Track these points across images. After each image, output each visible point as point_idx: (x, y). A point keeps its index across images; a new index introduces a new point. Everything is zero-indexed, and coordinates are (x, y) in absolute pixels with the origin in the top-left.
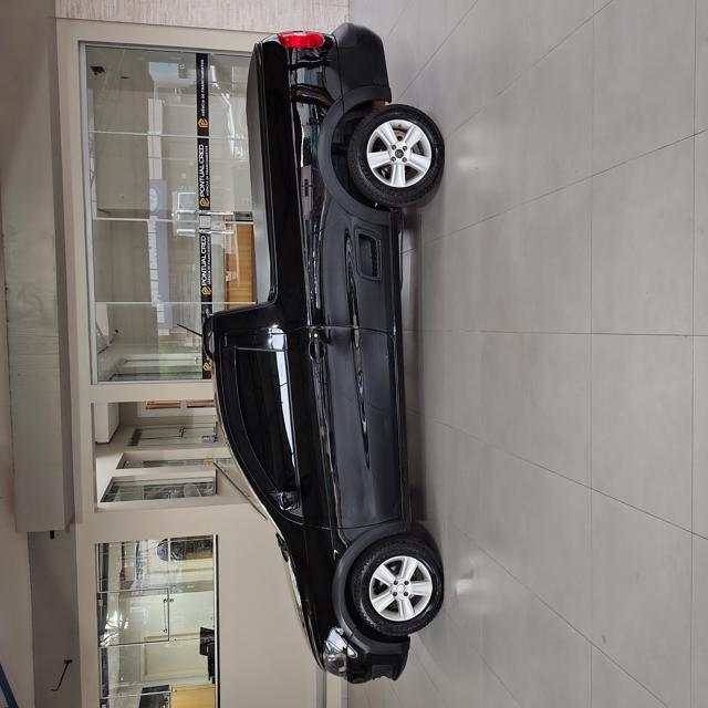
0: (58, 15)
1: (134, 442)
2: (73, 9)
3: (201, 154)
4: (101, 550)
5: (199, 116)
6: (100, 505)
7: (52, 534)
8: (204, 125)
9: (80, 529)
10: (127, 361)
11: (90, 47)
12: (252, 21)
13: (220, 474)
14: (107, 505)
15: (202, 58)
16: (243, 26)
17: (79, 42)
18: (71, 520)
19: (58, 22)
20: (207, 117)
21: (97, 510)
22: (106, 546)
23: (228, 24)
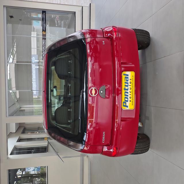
5: (43, 31)
11: (7, 7)
12: (60, 1)
14: (12, 156)
15: (44, 12)
16: (57, 2)
17: (4, 6)
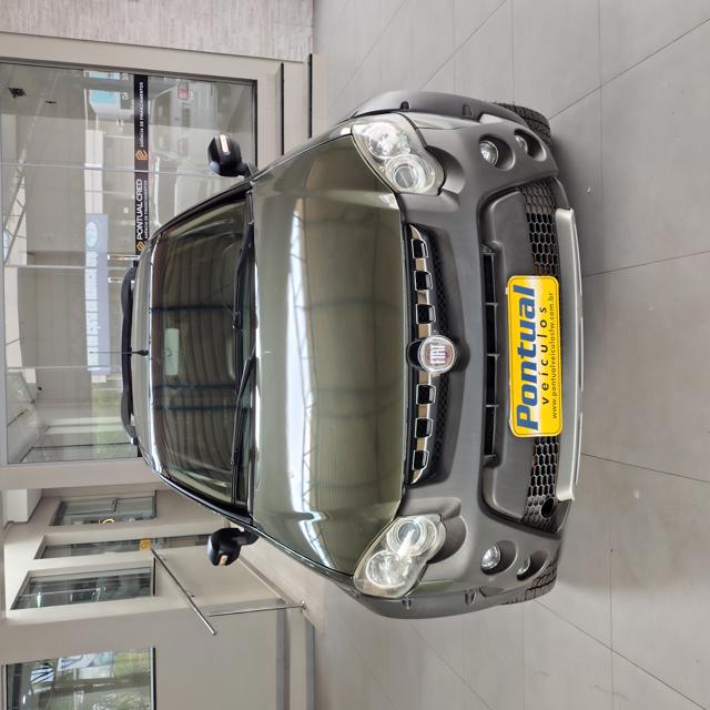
1: (57, 521)
3: (139, 190)
5: (137, 147)
8: (143, 158)
10: (49, 427)
12: (201, 40)
13: (159, 566)
14: (20, 613)
15: (141, 82)
16: (190, 45)
20: (146, 148)
21: (5, 620)
23: (172, 42)
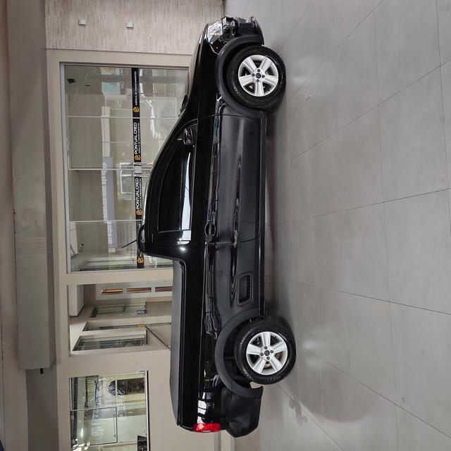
0: (47, 47)
1: (94, 315)
2: (56, 43)
3: (135, 128)
4: (73, 382)
5: (134, 105)
6: (72, 352)
7: (42, 371)
8: (137, 111)
9: (59, 368)
10: (89, 262)
11: (66, 65)
12: (165, 48)
13: (149, 333)
14: (77, 353)
15: (135, 70)
16: (160, 51)
17: (60, 63)
18: (54, 362)
19: (48, 51)
20: (138, 106)
21: (70, 355)
22: (76, 379)
23: (150, 49)
